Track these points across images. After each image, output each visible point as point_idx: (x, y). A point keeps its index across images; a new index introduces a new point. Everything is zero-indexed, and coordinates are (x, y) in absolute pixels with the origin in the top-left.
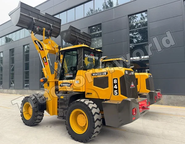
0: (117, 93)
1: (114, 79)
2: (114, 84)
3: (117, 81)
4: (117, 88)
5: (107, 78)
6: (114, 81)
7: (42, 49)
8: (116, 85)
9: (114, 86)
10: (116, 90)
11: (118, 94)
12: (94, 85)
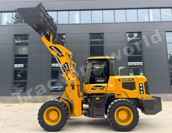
0: (142, 92)
1: (139, 84)
2: (140, 87)
3: (142, 85)
4: (143, 90)
5: (134, 83)
6: (140, 85)
7: (61, 55)
8: (142, 88)
9: (140, 88)
10: (142, 90)
11: (143, 94)
12: (123, 88)
